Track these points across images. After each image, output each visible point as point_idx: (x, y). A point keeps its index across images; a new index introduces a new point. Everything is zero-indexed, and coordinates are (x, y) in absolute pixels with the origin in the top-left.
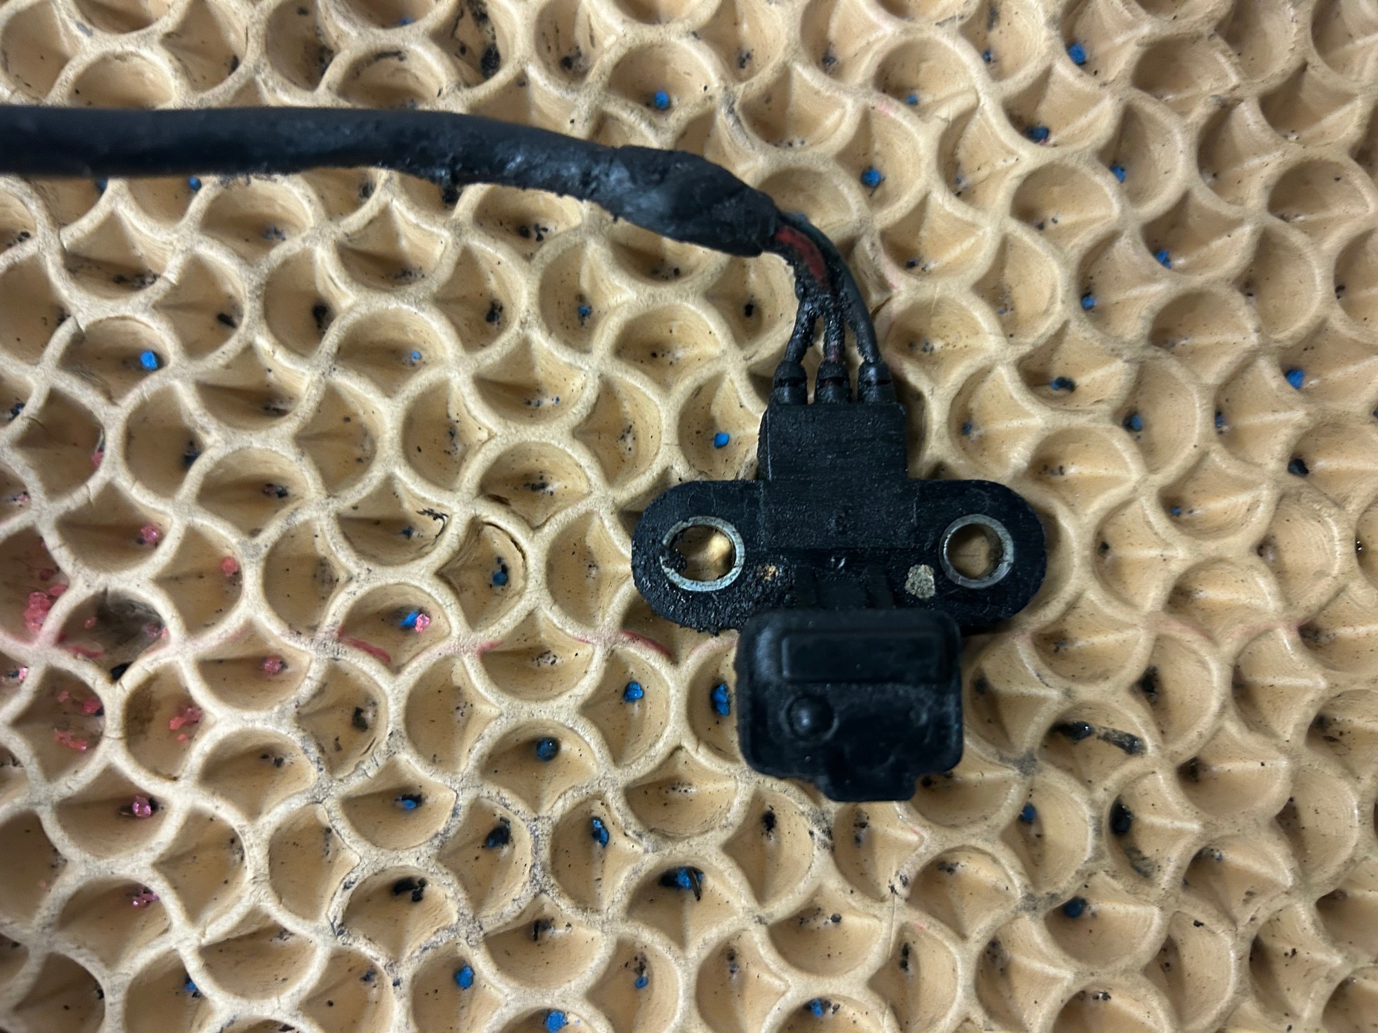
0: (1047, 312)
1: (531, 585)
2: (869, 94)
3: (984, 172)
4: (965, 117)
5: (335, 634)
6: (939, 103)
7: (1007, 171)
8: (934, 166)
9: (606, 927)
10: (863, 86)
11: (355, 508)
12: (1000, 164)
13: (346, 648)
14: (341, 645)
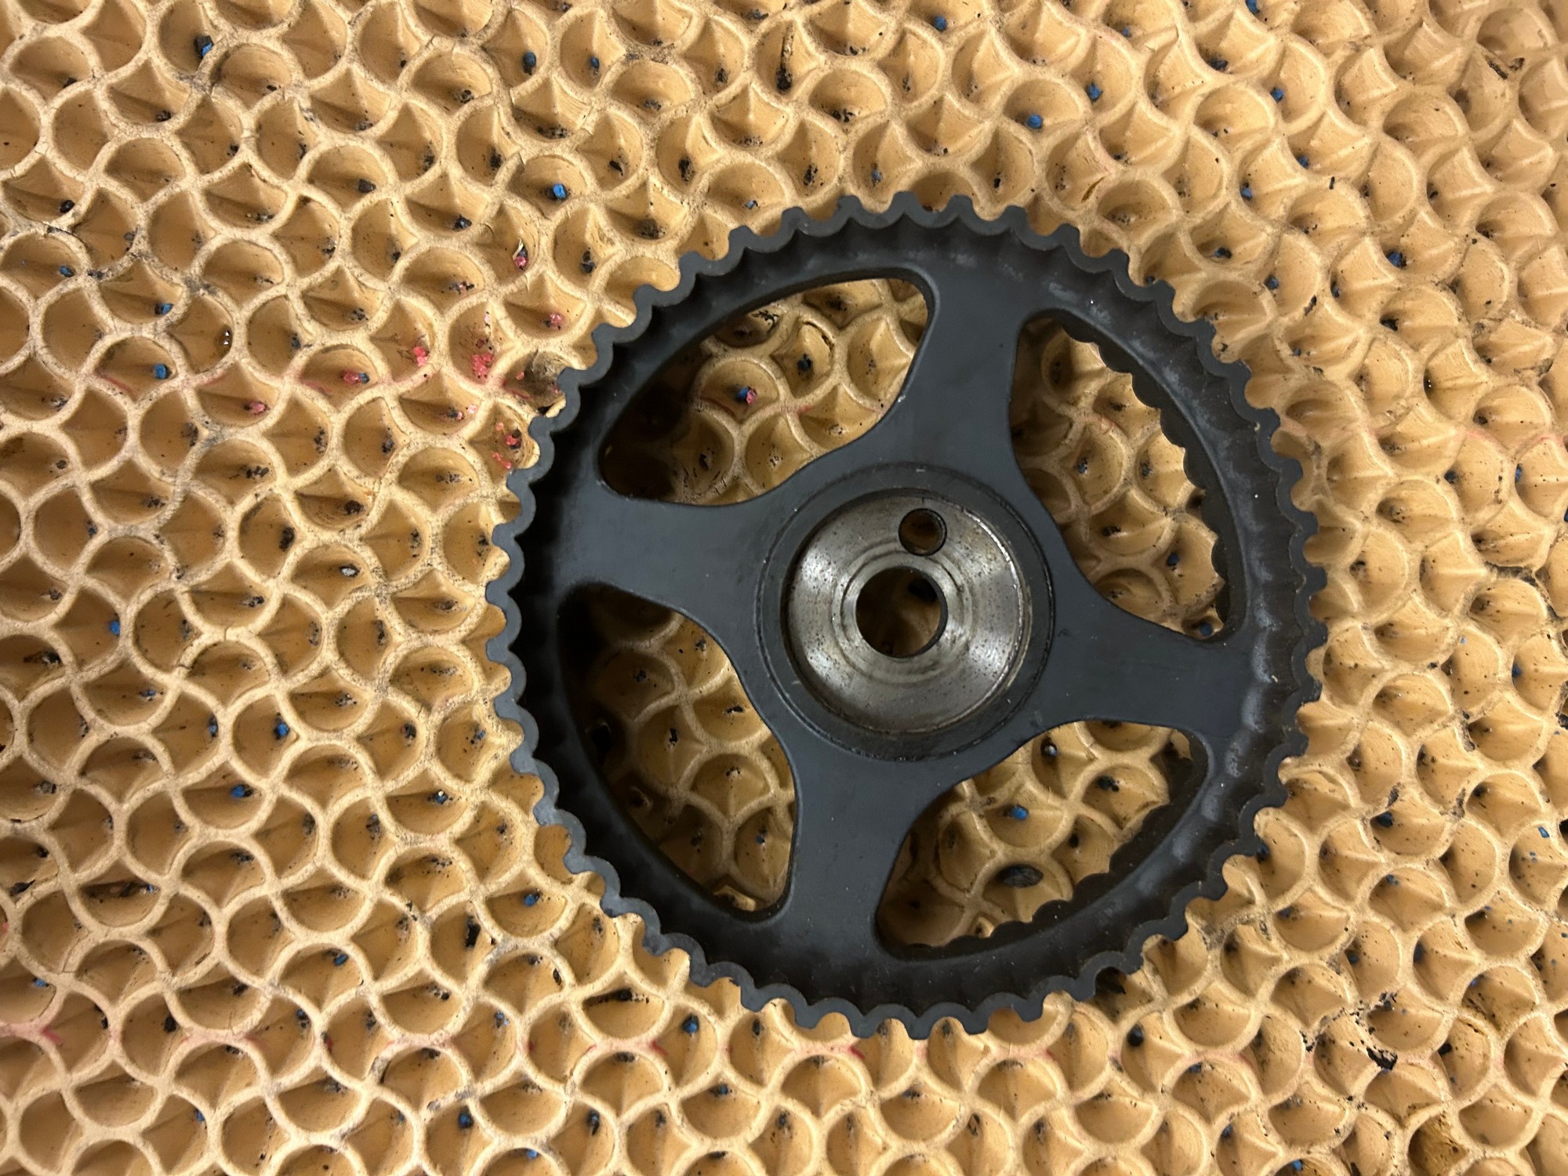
0: (1215, 196)
1: (837, 367)
2: (1098, 27)
3: (1178, 90)
4: (1166, 48)
6: (1147, 37)
7: (1194, 90)
8: (1141, 83)
10: (1095, 20)
12: (1189, 85)
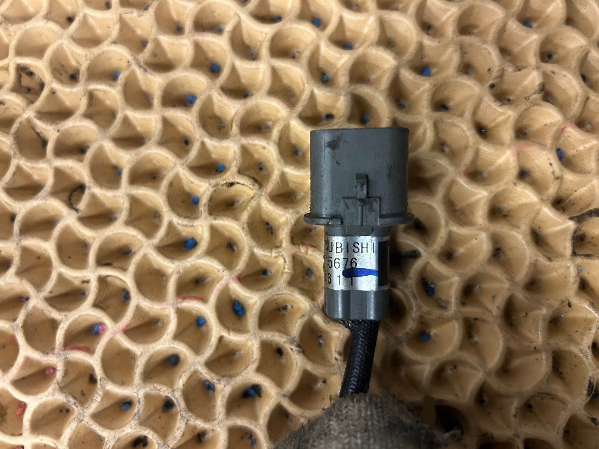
5: (62, 348)
9: (221, 425)
11: (51, 292)
13: (69, 352)
14: (66, 351)
